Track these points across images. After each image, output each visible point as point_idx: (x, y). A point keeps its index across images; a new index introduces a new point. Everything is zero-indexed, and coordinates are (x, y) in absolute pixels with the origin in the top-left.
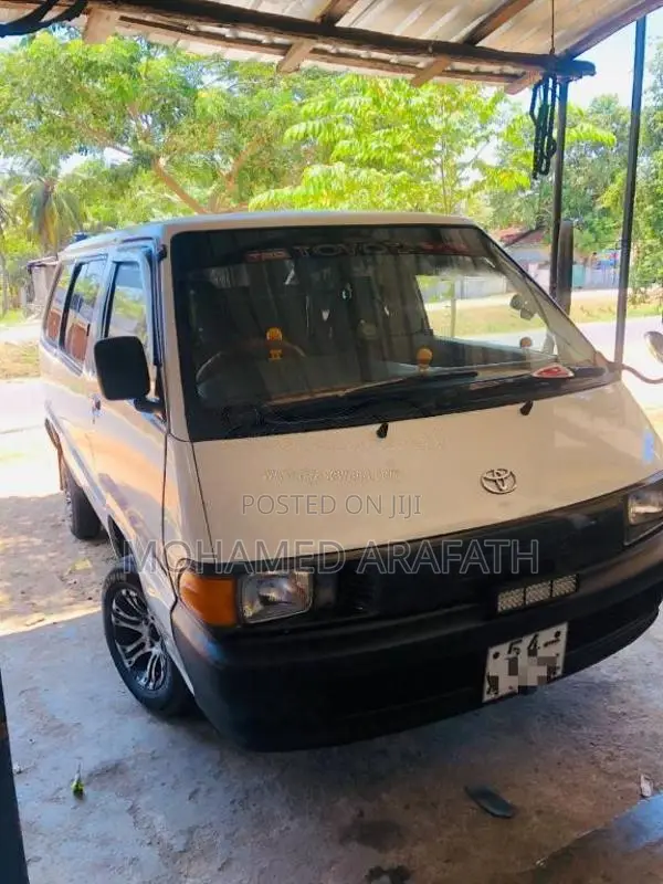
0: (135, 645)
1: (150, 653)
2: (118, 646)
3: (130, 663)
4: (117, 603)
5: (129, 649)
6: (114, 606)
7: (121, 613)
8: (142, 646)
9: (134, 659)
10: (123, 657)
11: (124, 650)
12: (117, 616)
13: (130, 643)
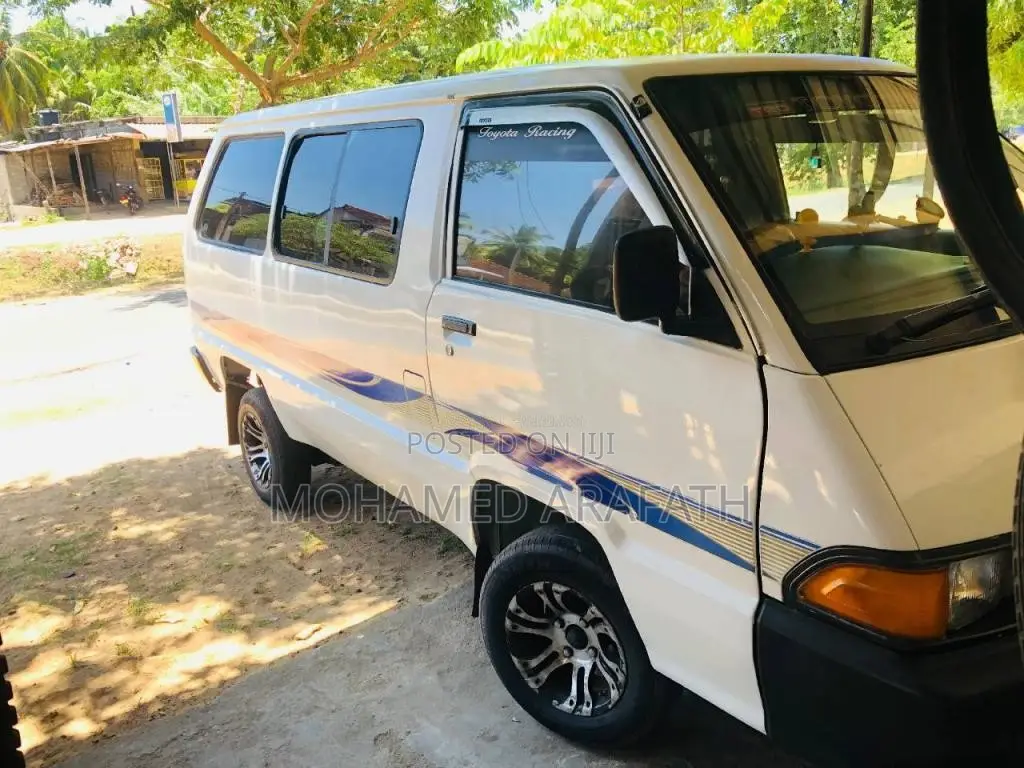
0: (542, 657)
1: (570, 666)
2: (515, 659)
3: (537, 682)
4: (518, 602)
5: (534, 663)
6: (513, 605)
7: (523, 615)
8: (555, 656)
9: (544, 675)
10: (525, 675)
11: (525, 665)
12: (514, 617)
13: (535, 655)
